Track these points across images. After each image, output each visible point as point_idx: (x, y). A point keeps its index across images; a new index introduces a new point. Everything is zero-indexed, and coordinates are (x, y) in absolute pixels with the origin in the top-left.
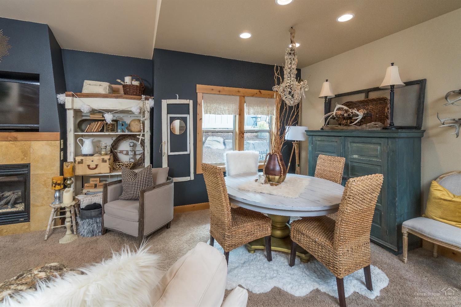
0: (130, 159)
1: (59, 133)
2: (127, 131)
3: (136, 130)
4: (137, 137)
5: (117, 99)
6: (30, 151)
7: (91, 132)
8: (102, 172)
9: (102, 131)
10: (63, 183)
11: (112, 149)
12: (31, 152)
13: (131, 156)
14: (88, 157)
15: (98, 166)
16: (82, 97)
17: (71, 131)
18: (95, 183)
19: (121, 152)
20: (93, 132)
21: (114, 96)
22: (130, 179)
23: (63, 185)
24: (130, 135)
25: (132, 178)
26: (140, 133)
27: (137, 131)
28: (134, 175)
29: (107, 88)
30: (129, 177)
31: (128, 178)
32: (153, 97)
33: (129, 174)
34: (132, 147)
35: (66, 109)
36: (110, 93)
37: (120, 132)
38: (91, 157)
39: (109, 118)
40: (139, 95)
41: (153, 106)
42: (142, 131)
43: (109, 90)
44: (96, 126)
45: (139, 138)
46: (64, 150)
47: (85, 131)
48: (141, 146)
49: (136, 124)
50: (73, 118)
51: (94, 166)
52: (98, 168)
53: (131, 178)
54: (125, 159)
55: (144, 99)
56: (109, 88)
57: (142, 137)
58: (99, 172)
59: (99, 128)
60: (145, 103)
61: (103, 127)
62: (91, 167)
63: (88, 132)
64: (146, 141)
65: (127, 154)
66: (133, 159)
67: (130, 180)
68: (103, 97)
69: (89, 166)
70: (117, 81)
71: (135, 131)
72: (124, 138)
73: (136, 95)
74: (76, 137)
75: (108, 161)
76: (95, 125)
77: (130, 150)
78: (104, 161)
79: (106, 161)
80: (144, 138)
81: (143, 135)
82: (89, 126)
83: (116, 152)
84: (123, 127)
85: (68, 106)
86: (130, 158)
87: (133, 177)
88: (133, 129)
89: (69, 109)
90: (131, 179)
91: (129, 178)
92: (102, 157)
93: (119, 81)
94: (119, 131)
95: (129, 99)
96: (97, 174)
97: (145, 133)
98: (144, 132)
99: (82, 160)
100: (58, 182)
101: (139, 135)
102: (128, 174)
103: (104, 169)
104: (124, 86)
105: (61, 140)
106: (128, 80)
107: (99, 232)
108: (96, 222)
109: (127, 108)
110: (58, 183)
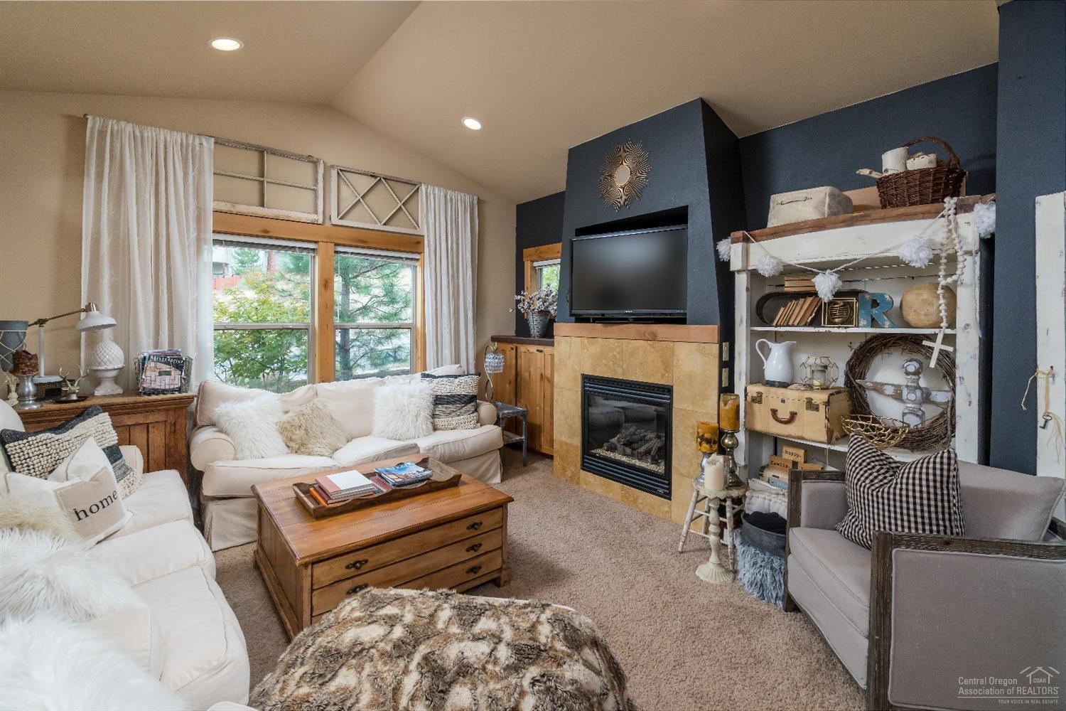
0: (904, 414)
1: (716, 326)
2: (887, 323)
3: (925, 320)
4: (925, 343)
5: (852, 228)
6: (673, 362)
7: (788, 325)
8: (806, 437)
9: (815, 322)
10: (717, 439)
11: (850, 376)
12: (675, 363)
13: (910, 405)
14: (773, 389)
15: (797, 418)
16: (765, 237)
17: (741, 322)
18: (792, 458)
19: (879, 388)
20: (793, 326)
21: (843, 222)
22: (867, 478)
23: (717, 445)
24: (904, 338)
25: (876, 477)
26: (937, 331)
27: (927, 323)
28: (887, 472)
29: (825, 203)
30: (866, 472)
31: (862, 476)
32: (991, 197)
33: (869, 464)
34: (914, 377)
35: (733, 273)
36: (833, 214)
37: (865, 326)
38: (781, 391)
39: (825, 285)
40: (933, 201)
41: (992, 229)
42: (944, 324)
43: (830, 207)
44: (801, 308)
45: (932, 348)
46: (727, 364)
47: (774, 324)
48: (945, 377)
49: (925, 301)
50: (747, 291)
51: (787, 416)
52: (797, 422)
53: (871, 477)
54: (889, 410)
55: (952, 211)
56: (830, 202)
57: (942, 344)
58: (798, 434)
59: (808, 314)
60: (957, 224)
61: (818, 312)
62: (780, 415)
63: (780, 326)
64: (960, 359)
65: (898, 397)
66: (917, 416)
67: (867, 481)
68: (811, 229)
69: (774, 412)
70: (859, 175)
71: (921, 325)
72: (885, 345)
73: (922, 202)
74: (753, 336)
75: (822, 408)
76: (798, 308)
77: (907, 386)
78: (811, 406)
79: (817, 408)
80: (950, 349)
81: (950, 339)
82: (782, 309)
83: (860, 386)
84: (875, 311)
85: (736, 265)
86: (906, 411)
87: (880, 477)
88: (911, 316)
89: (739, 271)
90: (872, 481)
91: (866, 475)
92: (809, 394)
93: (866, 172)
94: (862, 322)
95: (892, 221)
96: (794, 438)
97: (959, 331)
98: (952, 324)
99: (760, 394)
100: (706, 436)
101: (932, 338)
102: (864, 461)
103: (812, 428)
104: (881, 184)
105: (724, 344)
106: (892, 161)
107: (777, 597)
108: (769, 566)
109: (886, 251)
110: (707, 439)
